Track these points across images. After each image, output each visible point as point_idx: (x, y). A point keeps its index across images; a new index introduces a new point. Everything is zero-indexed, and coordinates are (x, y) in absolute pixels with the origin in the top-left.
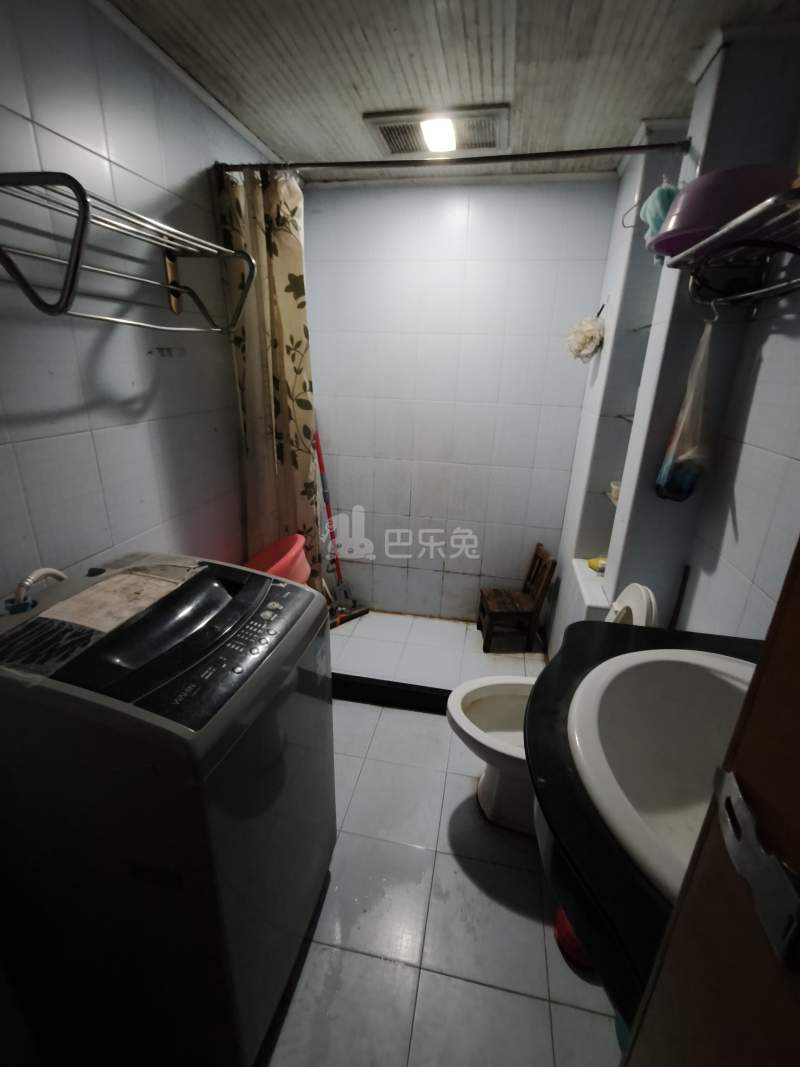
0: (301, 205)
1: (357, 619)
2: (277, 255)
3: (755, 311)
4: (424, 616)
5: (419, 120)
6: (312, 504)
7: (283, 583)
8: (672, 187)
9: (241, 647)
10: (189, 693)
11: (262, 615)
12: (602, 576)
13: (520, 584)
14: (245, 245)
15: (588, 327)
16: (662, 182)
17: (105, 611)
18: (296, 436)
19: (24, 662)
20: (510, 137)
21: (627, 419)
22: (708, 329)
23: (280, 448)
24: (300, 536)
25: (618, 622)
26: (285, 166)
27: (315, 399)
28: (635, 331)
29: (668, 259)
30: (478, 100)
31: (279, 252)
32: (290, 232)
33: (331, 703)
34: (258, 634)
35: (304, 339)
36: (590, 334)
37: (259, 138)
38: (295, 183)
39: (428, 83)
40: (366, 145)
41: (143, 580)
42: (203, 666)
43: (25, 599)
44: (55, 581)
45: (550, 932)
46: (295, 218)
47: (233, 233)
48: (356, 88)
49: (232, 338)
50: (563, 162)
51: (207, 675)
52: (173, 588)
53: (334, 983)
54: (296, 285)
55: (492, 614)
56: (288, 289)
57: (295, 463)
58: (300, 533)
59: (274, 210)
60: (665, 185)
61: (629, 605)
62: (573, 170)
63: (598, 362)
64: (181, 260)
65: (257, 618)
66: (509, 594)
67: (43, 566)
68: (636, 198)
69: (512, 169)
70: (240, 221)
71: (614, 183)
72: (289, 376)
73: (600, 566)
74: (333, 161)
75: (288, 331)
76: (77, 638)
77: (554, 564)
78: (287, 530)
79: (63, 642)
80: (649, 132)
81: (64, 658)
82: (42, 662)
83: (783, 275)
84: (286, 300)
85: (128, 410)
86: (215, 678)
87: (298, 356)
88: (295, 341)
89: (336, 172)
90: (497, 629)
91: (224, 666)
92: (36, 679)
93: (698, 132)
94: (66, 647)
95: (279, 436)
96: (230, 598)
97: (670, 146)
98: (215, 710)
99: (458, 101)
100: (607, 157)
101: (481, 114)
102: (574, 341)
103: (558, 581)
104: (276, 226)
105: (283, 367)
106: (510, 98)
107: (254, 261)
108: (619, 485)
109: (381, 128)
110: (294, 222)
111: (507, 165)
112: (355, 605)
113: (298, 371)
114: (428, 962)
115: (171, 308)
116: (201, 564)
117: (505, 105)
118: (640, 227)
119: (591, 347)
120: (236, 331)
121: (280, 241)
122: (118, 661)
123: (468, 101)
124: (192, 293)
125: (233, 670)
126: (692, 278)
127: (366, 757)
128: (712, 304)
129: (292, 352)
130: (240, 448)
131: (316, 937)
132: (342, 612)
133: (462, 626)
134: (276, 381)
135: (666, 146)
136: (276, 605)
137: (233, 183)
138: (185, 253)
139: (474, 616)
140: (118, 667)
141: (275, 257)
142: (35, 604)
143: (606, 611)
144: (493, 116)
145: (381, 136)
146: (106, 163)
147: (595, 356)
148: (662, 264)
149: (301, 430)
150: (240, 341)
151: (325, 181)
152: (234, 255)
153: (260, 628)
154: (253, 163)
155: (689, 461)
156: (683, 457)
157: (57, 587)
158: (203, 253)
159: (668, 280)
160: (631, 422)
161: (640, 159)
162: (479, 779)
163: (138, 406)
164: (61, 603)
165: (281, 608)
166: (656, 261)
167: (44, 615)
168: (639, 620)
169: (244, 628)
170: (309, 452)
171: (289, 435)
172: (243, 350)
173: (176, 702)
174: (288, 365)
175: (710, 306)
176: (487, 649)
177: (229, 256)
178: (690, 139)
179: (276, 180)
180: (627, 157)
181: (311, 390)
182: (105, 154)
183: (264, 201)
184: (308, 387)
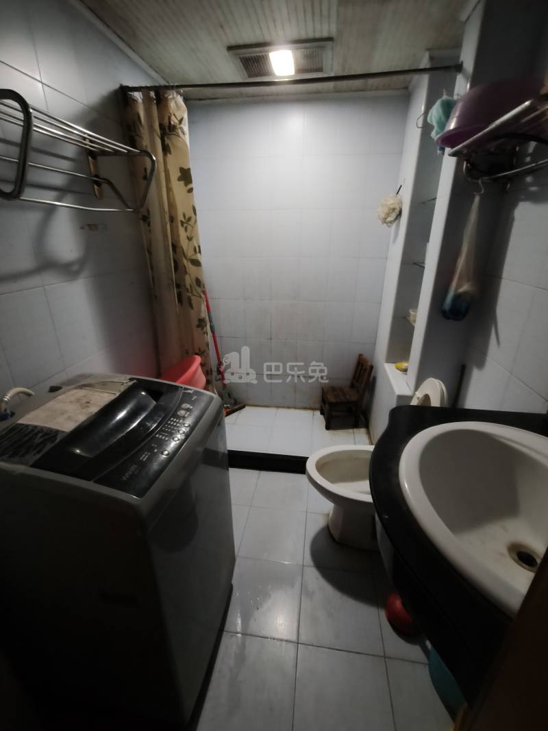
0: (186, 116)
1: (238, 412)
2: (170, 153)
3: (509, 186)
4: (284, 407)
5: (268, 52)
6: (204, 334)
7: (191, 390)
8: (450, 98)
9: (167, 436)
10: (133, 473)
11: (178, 413)
12: (406, 374)
13: (348, 383)
14: (146, 147)
15: (391, 202)
16: (442, 95)
17: (66, 416)
18: (191, 286)
19: (11, 457)
20: (333, 64)
21: (420, 266)
22: (477, 199)
23: (179, 295)
24: (196, 356)
25: (419, 404)
26: (172, 87)
27: (202, 258)
28: (423, 203)
29: (448, 150)
30: (311, 35)
31: (172, 150)
32: (180, 137)
33: (228, 470)
34: (178, 427)
35: (193, 215)
36: (392, 207)
37: (150, 66)
38: (180, 100)
39: (274, 21)
40: (229, 70)
41: (90, 393)
42: (141, 451)
43: (5, 410)
44: (25, 397)
45: (383, 614)
46: (182, 126)
47: (137, 138)
48: (222, 27)
49: (141, 217)
50: (371, 81)
51: (144, 457)
52: (113, 397)
53: (241, 658)
54: (186, 176)
55: (331, 404)
56: (180, 179)
57: (191, 305)
58: (197, 354)
59: (166, 121)
60: (445, 97)
61: (428, 393)
62: (377, 89)
63: (398, 226)
64: (99, 158)
65: (175, 415)
66: (341, 389)
67: (16, 387)
68: (423, 108)
69: (335, 88)
70: (141, 129)
71: (406, 97)
72: (184, 242)
73: (404, 368)
74: (205, 83)
75: (181, 210)
76: (46, 437)
77: (372, 367)
78: (187, 353)
79: (38, 440)
80: (431, 58)
81: (38, 452)
82: (23, 456)
83: (528, 159)
84: (178, 187)
85: (68, 270)
86: (150, 460)
87: (189, 228)
88: (187, 217)
89: (208, 92)
90: (334, 414)
91: (156, 451)
92: (20, 468)
93: (468, 57)
94: (38, 445)
95: (178, 286)
96: (154, 402)
97: (447, 68)
98: (152, 482)
99: (295, 36)
100: (401, 77)
101: (312, 46)
102: (382, 212)
103: (375, 379)
104: (168, 131)
105: (178, 236)
106: (334, 33)
107: (154, 158)
108: (416, 312)
109: (240, 58)
110: (181, 129)
111: (331, 85)
112: (236, 402)
113: (190, 239)
114: (303, 638)
115: (96, 195)
116: (131, 379)
117: (330, 39)
118: (427, 128)
119: (393, 216)
120: (143, 211)
121: (172, 143)
122: (78, 451)
123: (304, 36)
124: (110, 183)
125: (162, 454)
126: (465, 162)
127: (251, 506)
128: (480, 181)
129: (185, 225)
130: (150, 296)
131: (226, 629)
132: (227, 408)
133: (310, 412)
134: (174, 247)
135: (444, 69)
136: (188, 406)
137: (135, 101)
138: (103, 153)
139: (318, 406)
140: (78, 455)
141: (168, 155)
142: (13, 414)
143: (410, 398)
144: (322, 48)
145: (241, 64)
146: (40, 85)
147: (397, 221)
148: (443, 154)
149: (194, 282)
150: (146, 219)
151: (200, 100)
152: (139, 154)
153: (178, 423)
154: (148, 85)
155: (465, 293)
156: (461, 290)
157: (28, 401)
158: (116, 153)
159: (448, 165)
160: (424, 267)
161: (425, 80)
162: (328, 515)
163: (75, 268)
164: (32, 412)
165: (191, 407)
166: (439, 152)
167: (21, 421)
168: (435, 402)
169: (167, 423)
170: (201, 297)
171: (185, 285)
172: (149, 225)
173: (124, 478)
174: (183, 234)
175: (478, 183)
176: (328, 428)
177: (135, 155)
178: (462, 62)
179: (167, 98)
180: (416, 77)
181: (200, 252)
182: (38, 78)
183: (158, 113)
184: (197, 250)
